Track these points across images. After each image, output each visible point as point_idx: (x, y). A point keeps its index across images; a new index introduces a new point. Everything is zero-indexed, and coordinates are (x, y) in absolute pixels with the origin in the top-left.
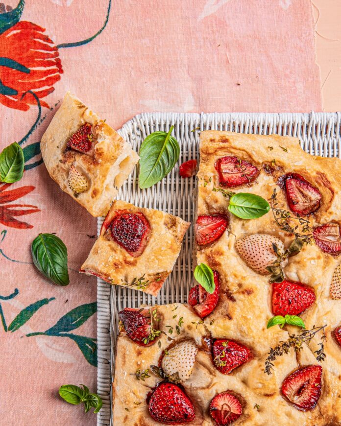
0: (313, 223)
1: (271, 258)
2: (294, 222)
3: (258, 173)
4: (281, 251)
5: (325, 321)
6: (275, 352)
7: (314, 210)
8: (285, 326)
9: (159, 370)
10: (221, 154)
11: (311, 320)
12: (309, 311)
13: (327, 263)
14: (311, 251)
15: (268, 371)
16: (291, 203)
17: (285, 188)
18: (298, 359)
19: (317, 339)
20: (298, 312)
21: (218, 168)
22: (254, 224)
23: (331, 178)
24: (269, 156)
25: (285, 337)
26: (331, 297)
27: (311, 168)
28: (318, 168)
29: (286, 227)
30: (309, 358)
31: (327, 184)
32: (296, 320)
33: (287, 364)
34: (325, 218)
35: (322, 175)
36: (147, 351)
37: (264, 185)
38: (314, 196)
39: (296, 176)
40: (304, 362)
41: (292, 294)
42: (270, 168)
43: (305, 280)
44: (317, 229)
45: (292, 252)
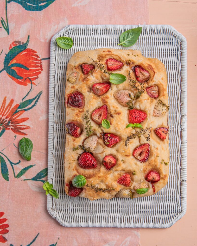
0: (146, 85)
1: (128, 99)
2: (138, 84)
3: (123, 65)
4: (132, 96)
5: (151, 126)
6: (129, 138)
7: (147, 80)
8: (134, 128)
9: (82, 147)
10: (108, 57)
11: (145, 125)
12: (144, 122)
13: (152, 102)
14: (145, 96)
15: (126, 145)
16: (137, 77)
17: (135, 71)
18: (139, 141)
19: (147, 133)
20: (140, 122)
21: (107, 63)
22: (121, 86)
23: (154, 67)
24: (128, 58)
25: (134, 132)
26: (154, 115)
27: (145, 63)
28: (149, 63)
29: (134, 87)
30: (144, 140)
31: (152, 69)
32: (139, 125)
33: (135, 143)
34: (151, 83)
35: (150, 66)
36: (77, 139)
37: (126, 70)
38: (147, 74)
39: (139, 66)
40: (142, 143)
41: (137, 114)
42: (128, 63)
43: (142, 108)
44: (148, 88)
45: (137, 97)
